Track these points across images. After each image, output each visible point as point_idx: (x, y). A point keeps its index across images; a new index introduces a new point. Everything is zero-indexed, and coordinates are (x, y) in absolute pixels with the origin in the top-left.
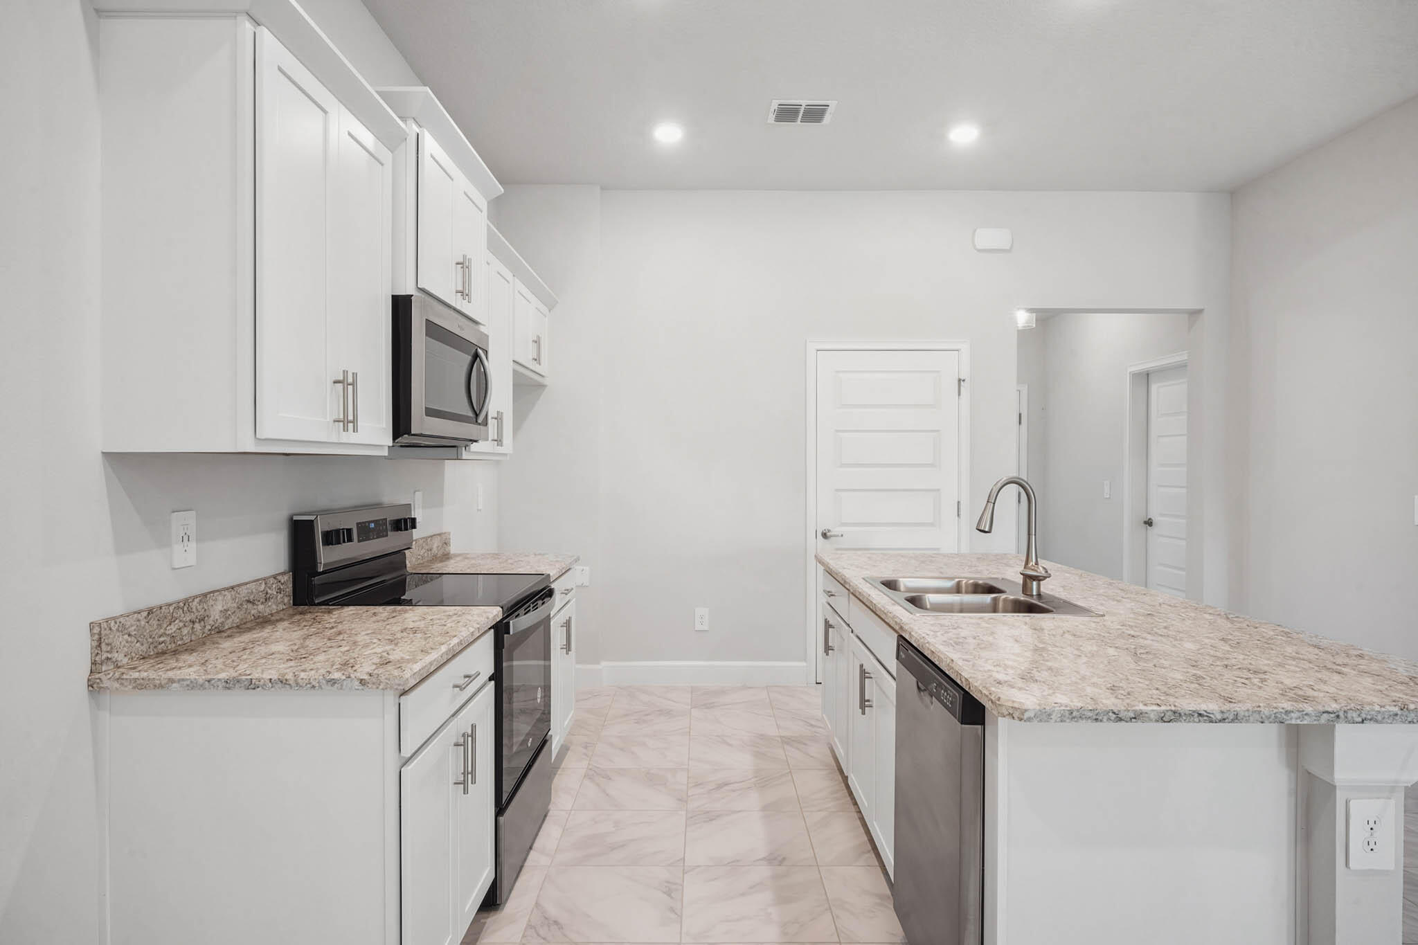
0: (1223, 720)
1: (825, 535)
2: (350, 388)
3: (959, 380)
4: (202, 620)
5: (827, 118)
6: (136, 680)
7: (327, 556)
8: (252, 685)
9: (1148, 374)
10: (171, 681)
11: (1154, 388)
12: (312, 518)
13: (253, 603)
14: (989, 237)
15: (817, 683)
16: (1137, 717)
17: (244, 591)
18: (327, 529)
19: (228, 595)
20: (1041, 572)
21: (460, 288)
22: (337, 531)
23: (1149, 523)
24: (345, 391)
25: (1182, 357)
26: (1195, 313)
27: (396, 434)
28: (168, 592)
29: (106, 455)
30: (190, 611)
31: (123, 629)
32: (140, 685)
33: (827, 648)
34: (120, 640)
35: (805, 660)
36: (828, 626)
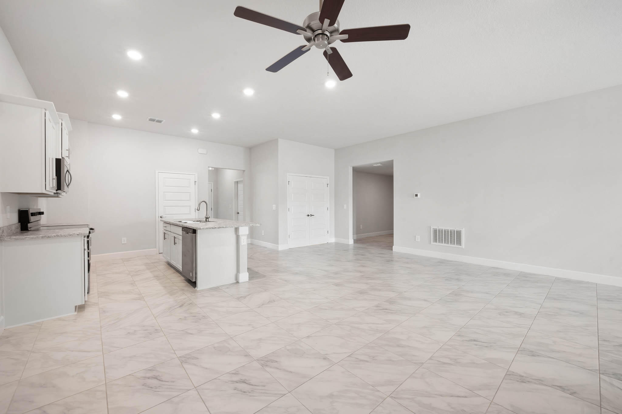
0: (225, 228)
1: (161, 217)
3: (195, 182)
5: (162, 123)
6: (15, 238)
7: (31, 219)
8: (49, 237)
9: (238, 182)
11: (239, 185)
12: (27, 209)
14: (200, 151)
15: (159, 253)
16: (215, 228)
18: (31, 212)
20: (208, 217)
21: (67, 156)
23: (238, 213)
25: (242, 179)
26: (244, 171)
27: (57, 190)
28: (7, 223)
29: (2, 194)
33: (165, 239)
35: (156, 248)
36: (165, 233)
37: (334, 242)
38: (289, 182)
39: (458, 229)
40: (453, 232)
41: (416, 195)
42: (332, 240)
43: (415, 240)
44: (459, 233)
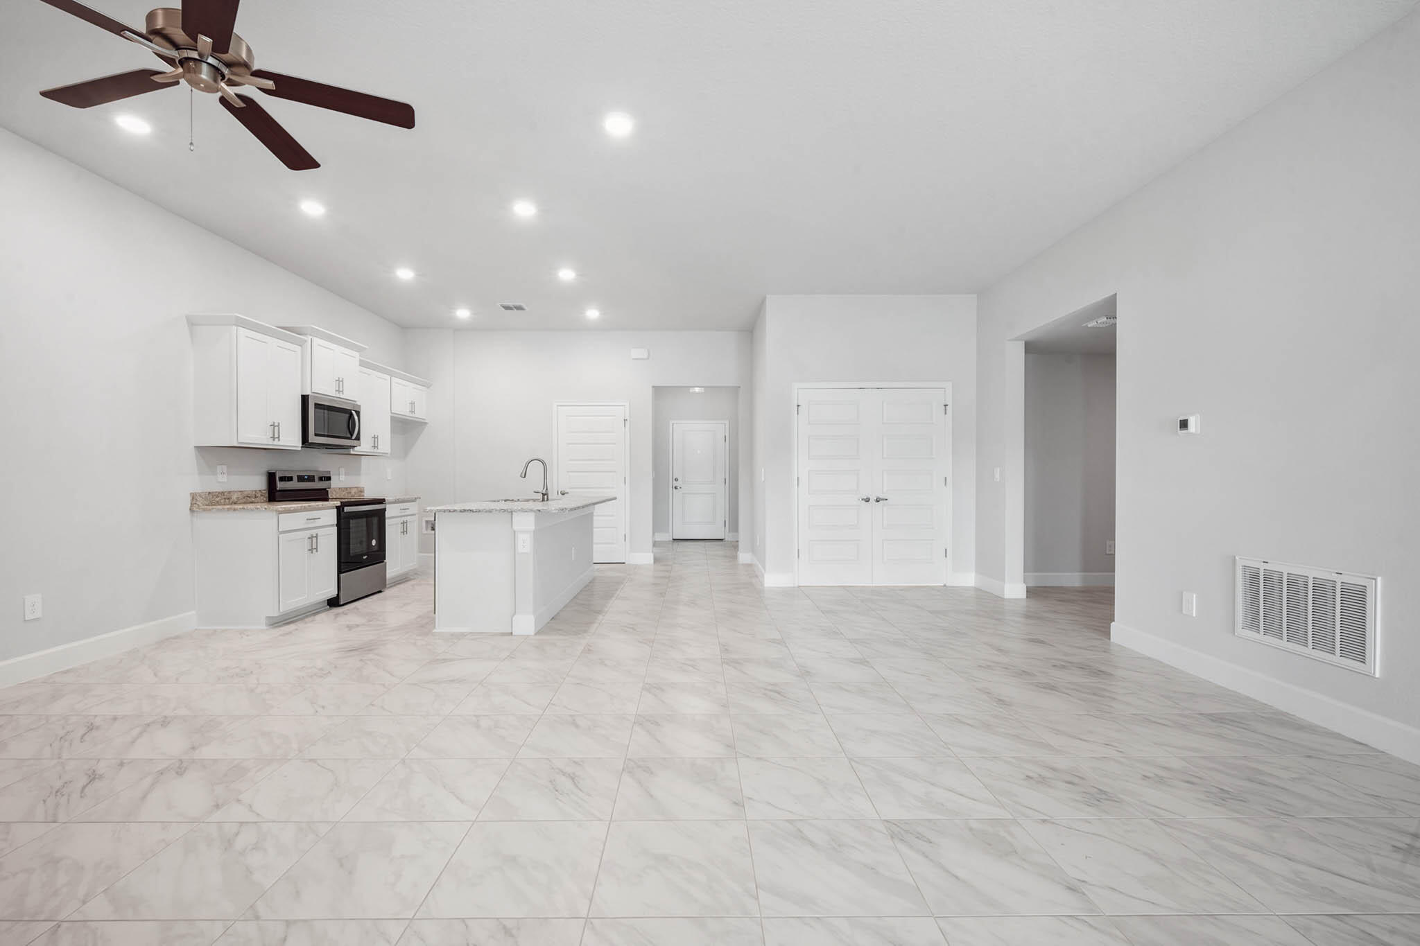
2: (276, 428)
4: (228, 499)
7: (280, 485)
10: (213, 509)
12: (277, 471)
13: (250, 497)
14: (638, 353)
17: (246, 493)
18: (281, 475)
19: (239, 493)
21: (337, 389)
22: (285, 477)
24: (274, 428)
26: (737, 388)
27: (303, 443)
28: (217, 488)
29: (197, 447)
30: (224, 495)
31: (200, 496)
32: (204, 510)
34: (199, 498)
37: (973, 585)
38: (798, 406)
39: (1355, 580)
40: (1301, 585)
41: (1184, 424)
42: (968, 579)
43: (1181, 610)
44: (1356, 599)
